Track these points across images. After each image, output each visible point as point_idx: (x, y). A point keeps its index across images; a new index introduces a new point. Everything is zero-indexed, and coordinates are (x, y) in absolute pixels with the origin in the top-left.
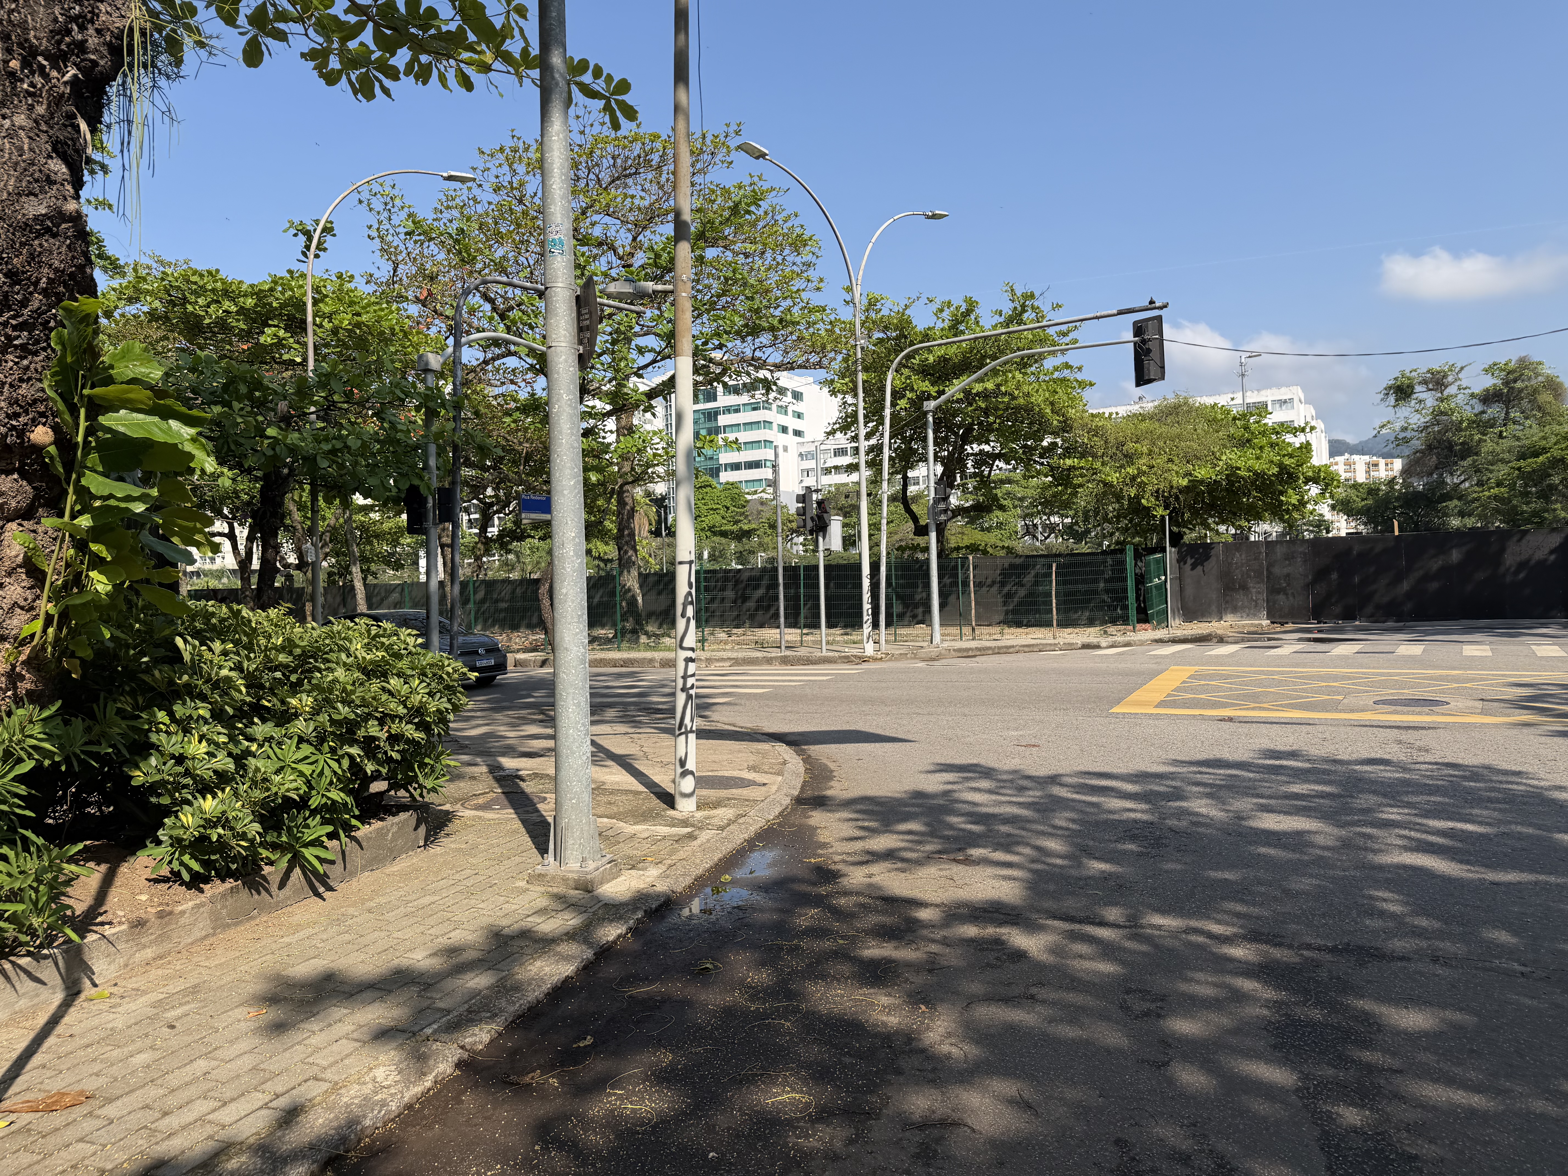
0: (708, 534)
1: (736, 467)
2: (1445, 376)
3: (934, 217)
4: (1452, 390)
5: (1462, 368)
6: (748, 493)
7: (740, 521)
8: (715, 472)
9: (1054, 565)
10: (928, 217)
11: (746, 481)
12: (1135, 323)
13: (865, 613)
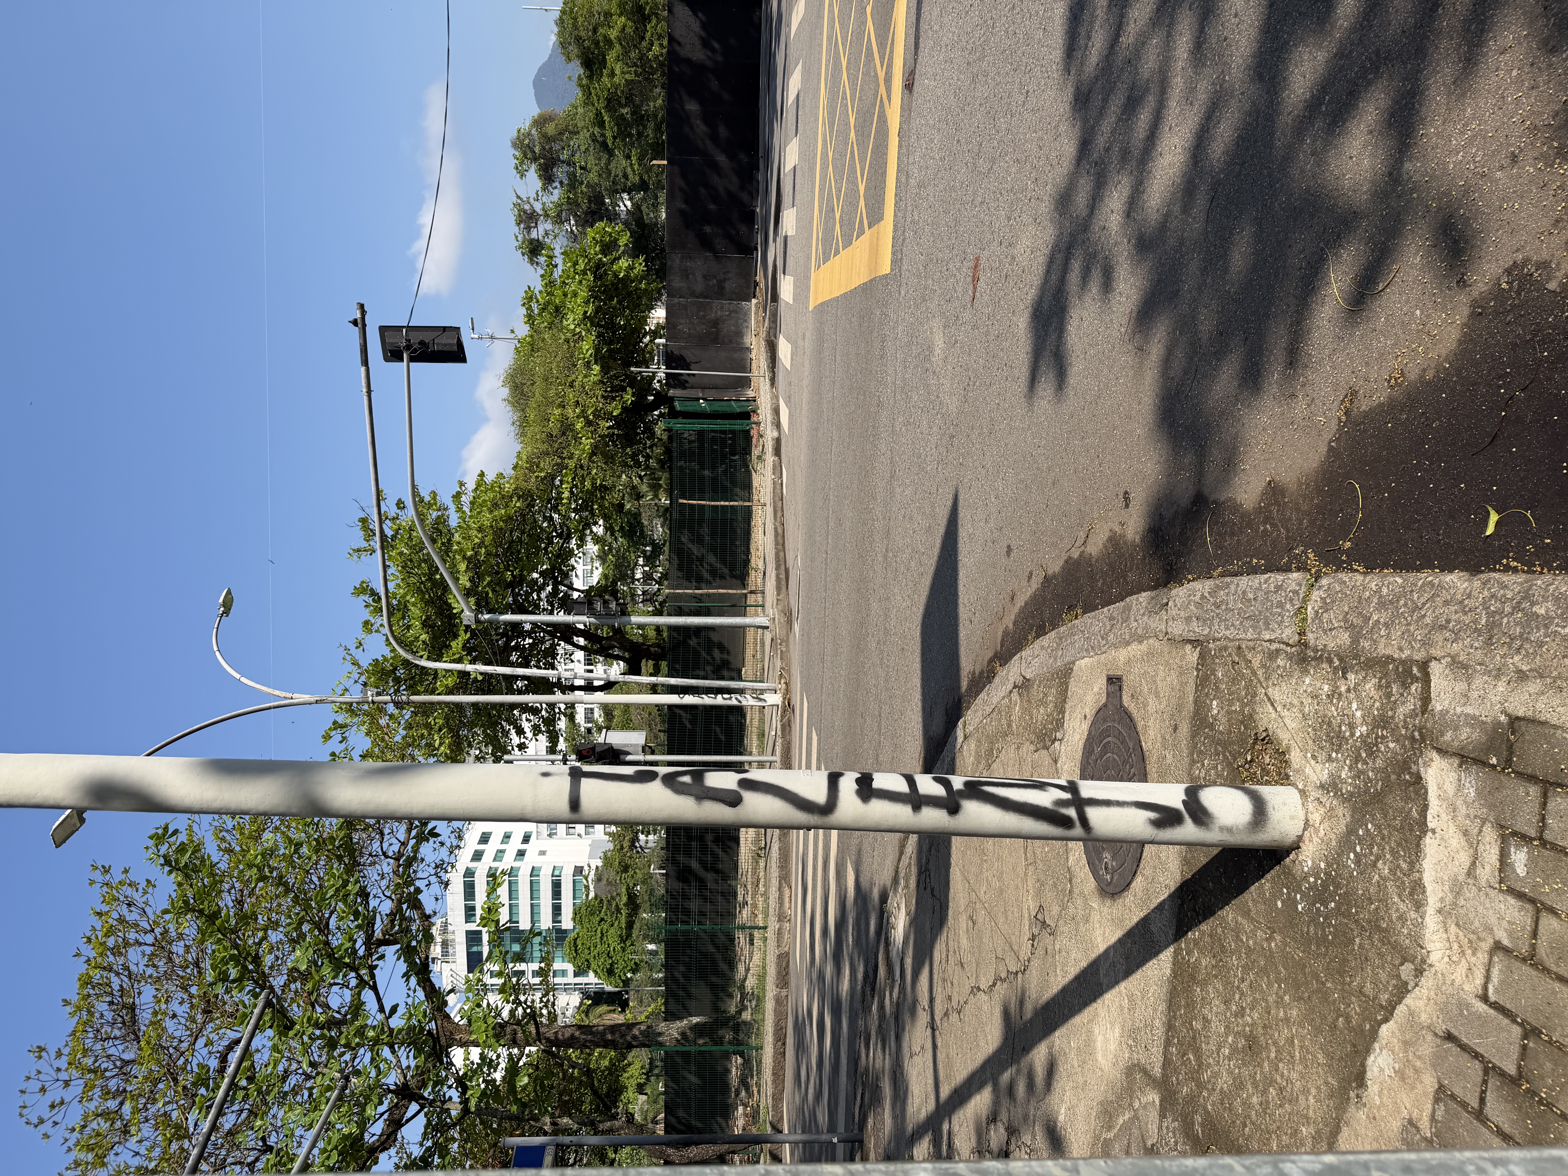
0: (628, 943)
1: (557, 910)
2: (525, 212)
3: (228, 605)
4: (538, 207)
5: (518, 197)
6: (587, 896)
7: (617, 906)
8: (561, 934)
9: (681, 501)
10: (227, 612)
11: (574, 898)
12: (387, 359)
13: (729, 702)
